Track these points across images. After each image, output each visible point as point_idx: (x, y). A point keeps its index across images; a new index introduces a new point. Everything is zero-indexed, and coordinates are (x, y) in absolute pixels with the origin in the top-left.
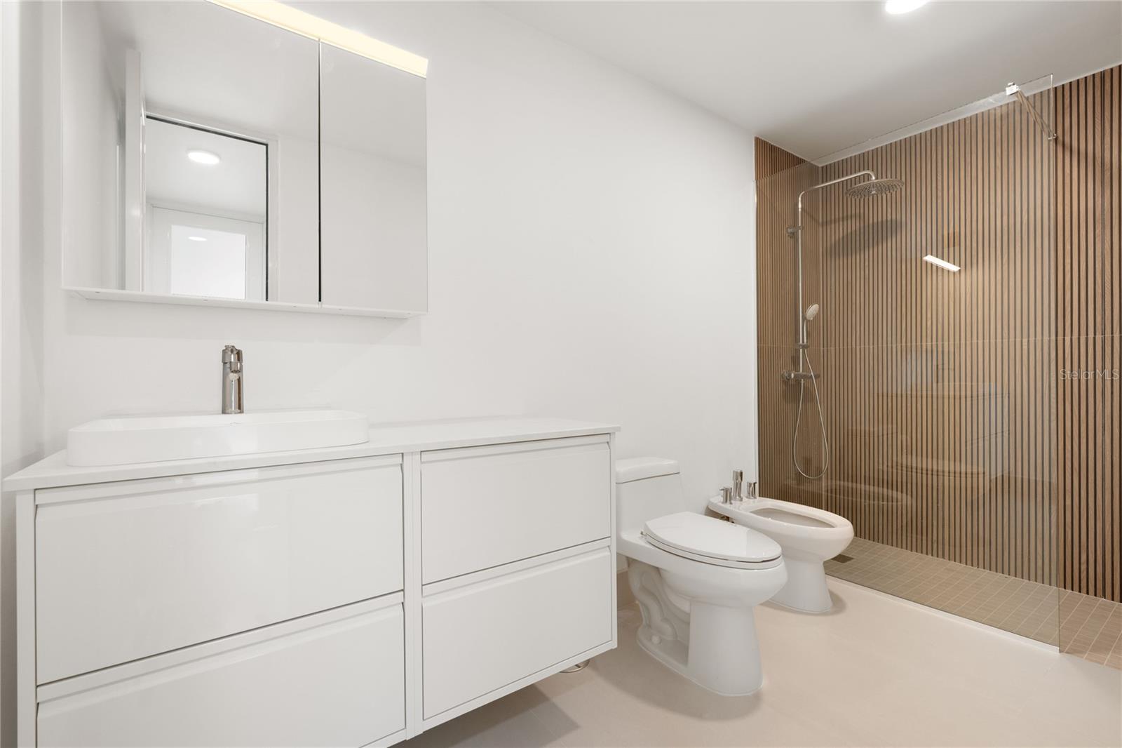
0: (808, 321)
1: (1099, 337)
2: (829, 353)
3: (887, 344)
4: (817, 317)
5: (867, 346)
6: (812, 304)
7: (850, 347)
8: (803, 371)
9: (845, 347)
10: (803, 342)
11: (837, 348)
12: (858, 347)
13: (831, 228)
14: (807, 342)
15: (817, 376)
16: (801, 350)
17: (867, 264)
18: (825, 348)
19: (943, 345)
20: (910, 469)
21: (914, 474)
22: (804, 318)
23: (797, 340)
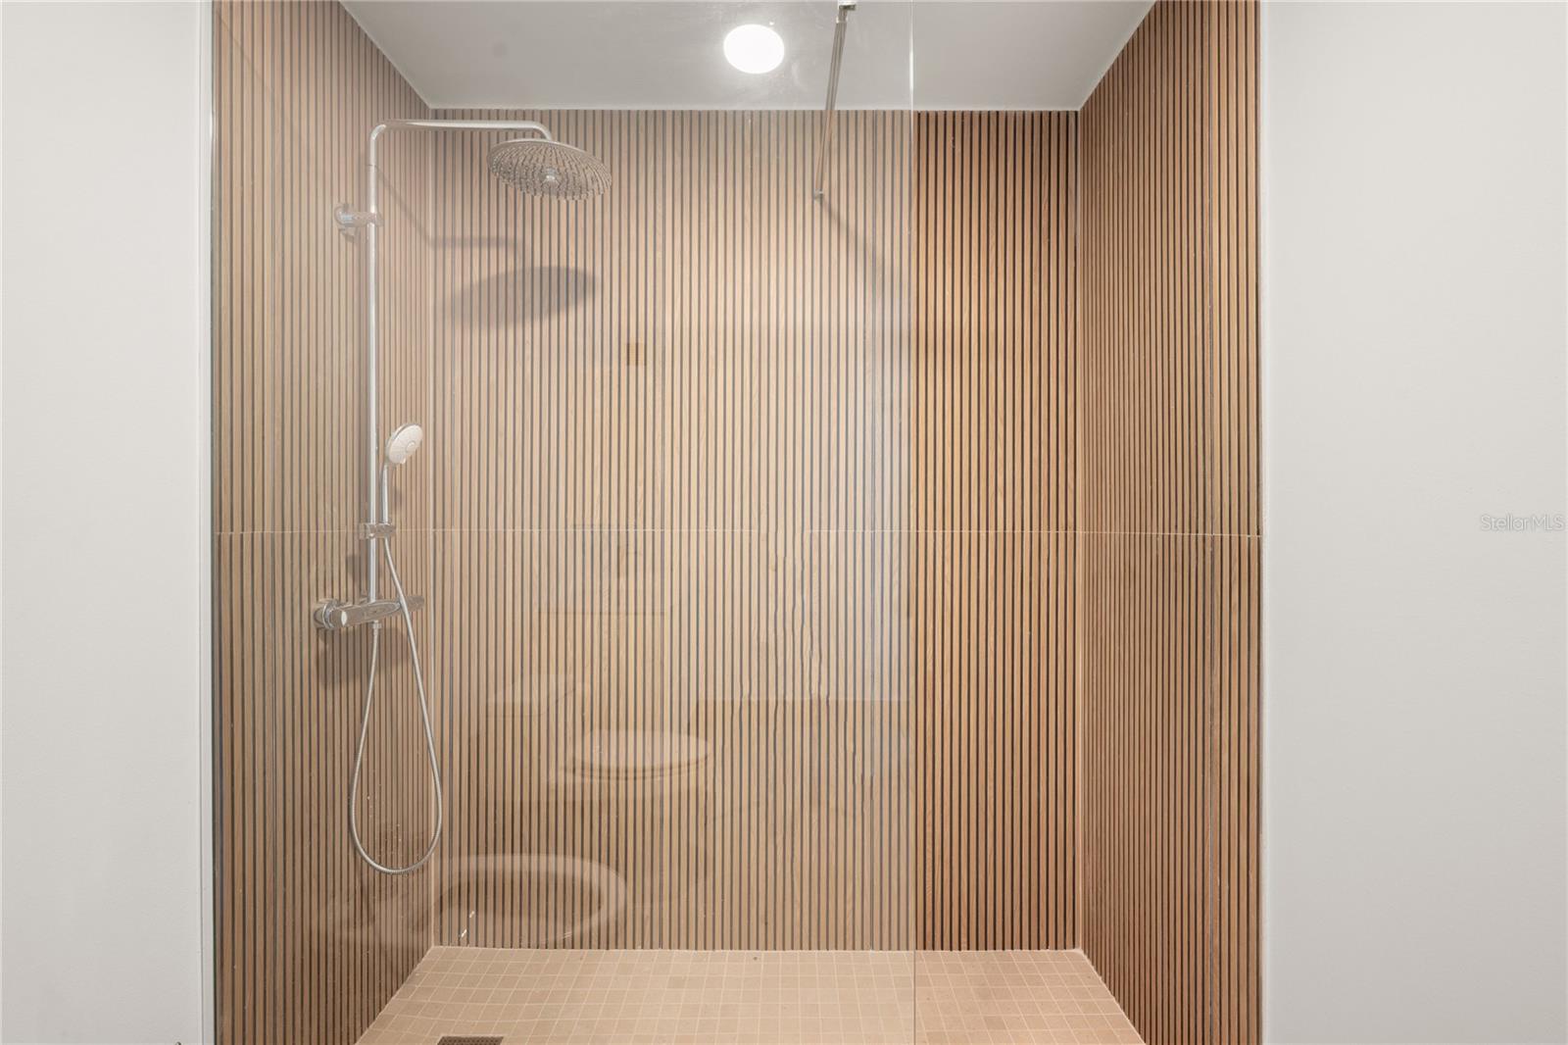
0: (393, 468)
1: (868, 532)
2: (447, 542)
3: (566, 527)
4: (417, 458)
5: (527, 530)
6: (405, 421)
7: (492, 530)
8: (379, 597)
9: (483, 530)
10: (380, 518)
11: (466, 530)
12: (509, 531)
13: (453, 257)
14: (390, 521)
15: (417, 602)
16: (373, 543)
17: (528, 352)
18: (439, 530)
19: (663, 533)
20: (605, 773)
21: (613, 783)
22: (383, 458)
23: (364, 516)
